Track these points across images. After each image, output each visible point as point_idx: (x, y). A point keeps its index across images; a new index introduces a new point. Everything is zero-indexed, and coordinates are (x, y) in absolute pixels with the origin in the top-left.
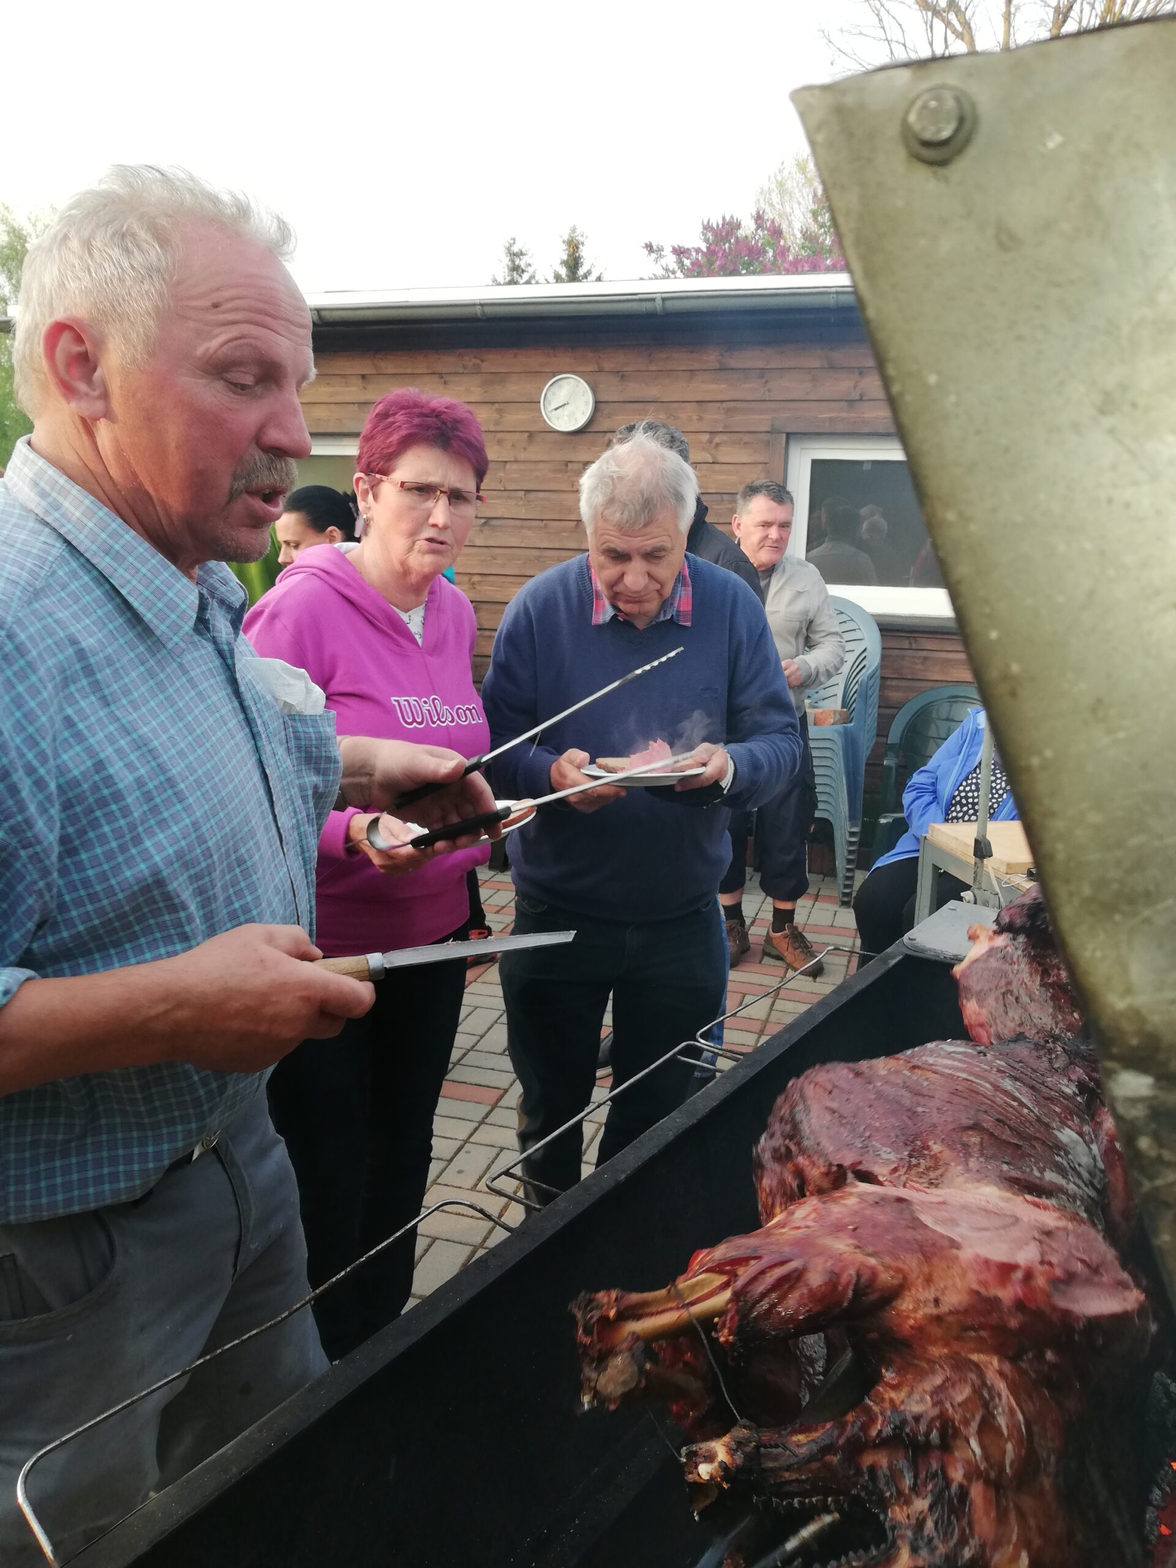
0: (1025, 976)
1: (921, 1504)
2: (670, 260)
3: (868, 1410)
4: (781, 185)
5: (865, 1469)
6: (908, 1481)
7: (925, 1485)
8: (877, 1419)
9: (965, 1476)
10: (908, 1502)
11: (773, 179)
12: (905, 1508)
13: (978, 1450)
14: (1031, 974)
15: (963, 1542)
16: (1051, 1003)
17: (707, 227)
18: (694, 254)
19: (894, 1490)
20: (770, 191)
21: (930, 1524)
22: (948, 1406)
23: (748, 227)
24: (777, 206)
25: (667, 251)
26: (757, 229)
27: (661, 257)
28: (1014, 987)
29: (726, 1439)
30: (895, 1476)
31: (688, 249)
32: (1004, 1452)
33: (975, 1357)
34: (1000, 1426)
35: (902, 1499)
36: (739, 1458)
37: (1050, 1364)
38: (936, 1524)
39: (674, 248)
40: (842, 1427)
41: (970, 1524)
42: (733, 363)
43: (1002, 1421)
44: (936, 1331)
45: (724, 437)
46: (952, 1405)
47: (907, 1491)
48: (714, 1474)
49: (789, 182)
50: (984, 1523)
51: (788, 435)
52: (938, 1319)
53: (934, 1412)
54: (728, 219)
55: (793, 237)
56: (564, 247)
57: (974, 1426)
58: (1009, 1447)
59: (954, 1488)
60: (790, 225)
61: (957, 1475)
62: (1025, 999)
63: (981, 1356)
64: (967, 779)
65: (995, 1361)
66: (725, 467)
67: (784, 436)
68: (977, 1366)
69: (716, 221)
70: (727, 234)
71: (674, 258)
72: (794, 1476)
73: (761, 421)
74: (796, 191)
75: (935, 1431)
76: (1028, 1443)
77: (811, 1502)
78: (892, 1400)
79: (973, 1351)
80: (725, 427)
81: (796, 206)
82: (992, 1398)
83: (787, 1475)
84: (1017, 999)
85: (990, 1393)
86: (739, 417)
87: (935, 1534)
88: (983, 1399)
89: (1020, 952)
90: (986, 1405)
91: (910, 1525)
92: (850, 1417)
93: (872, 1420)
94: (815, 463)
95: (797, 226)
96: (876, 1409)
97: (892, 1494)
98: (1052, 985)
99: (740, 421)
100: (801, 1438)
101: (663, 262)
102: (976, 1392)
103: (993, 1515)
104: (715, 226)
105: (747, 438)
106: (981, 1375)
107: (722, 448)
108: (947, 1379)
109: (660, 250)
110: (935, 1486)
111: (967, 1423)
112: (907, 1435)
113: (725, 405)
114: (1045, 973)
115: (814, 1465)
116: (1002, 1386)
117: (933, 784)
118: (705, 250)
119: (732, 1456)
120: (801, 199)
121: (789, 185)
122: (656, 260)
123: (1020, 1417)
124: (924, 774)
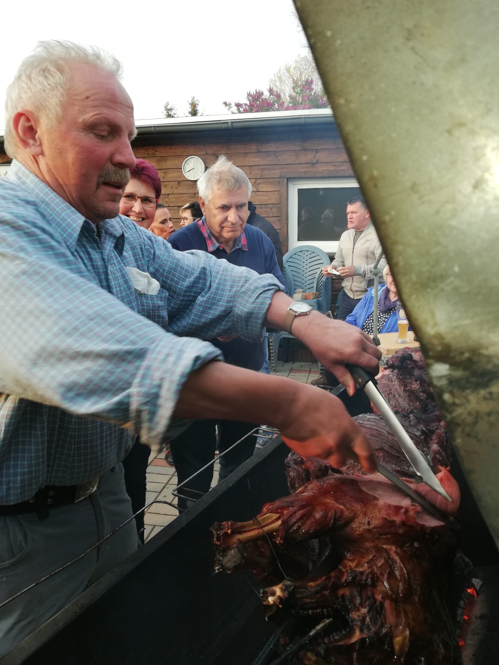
0: (397, 387)
1: (364, 611)
2: (234, 109)
3: (341, 571)
4: (280, 78)
5: (340, 597)
6: (358, 601)
7: (365, 602)
8: (344, 574)
9: (382, 598)
10: (358, 610)
11: (276, 75)
12: (357, 613)
13: (387, 586)
14: (399, 386)
15: (382, 626)
16: (408, 398)
17: (249, 95)
18: (244, 106)
19: (352, 605)
20: (275, 81)
21: (368, 619)
22: (375, 567)
23: (266, 94)
24: (279, 87)
25: (233, 105)
26: (270, 95)
27: (231, 108)
28: (392, 391)
29: (280, 585)
30: (352, 599)
31: (242, 104)
32: (399, 586)
33: (385, 546)
34: (396, 575)
35: (356, 609)
36: (286, 594)
37: (416, 548)
38: (370, 618)
39: (236, 104)
40: (329, 578)
41: (385, 619)
42: (263, 150)
43: (397, 573)
44: (368, 535)
45: (261, 181)
46: (377, 568)
47: (358, 605)
48: (275, 601)
49: (283, 77)
50: (391, 618)
51: (288, 179)
52: (369, 531)
53: (368, 571)
54: (258, 91)
55: (286, 98)
56: (190, 106)
57: (386, 576)
58: (401, 584)
59: (378, 604)
60: (284, 94)
61: (379, 597)
62: (397, 396)
63: (388, 546)
64: (368, 318)
65: (394, 548)
66: (262, 193)
67: (286, 179)
68: (386, 550)
69: (253, 92)
70: (258, 97)
71: (236, 108)
72: (309, 601)
73: (276, 173)
74: (286, 80)
75: (369, 579)
76: (408, 582)
77: (317, 612)
78: (350, 566)
79: (384, 544)
80: (261, 176)
81: (286, 87)
82: (393, 564)
83: (306, 600)
84: (394, 396)
85: (392, 562)
86: (266, 172)
87: (370, 623)
88: (389, 563)
89: (395, 377)
90: (390, 567)
91: (359, 620)
92: (333, 574)
93: (342, 574)
94: (300, 190)
95: (287, 94)
96: (344, 570)
97: (351, 607)
98: (409, 391)
99: (267, 173)
100: (312, 584)
101: (232, 110)
102: (386, 561)
103: (394, 614)
104: (252, 94)
105: (270, 180)
106: (388, 554)
107: (260, 185)
108: (374, 556)
109: (230, 104)
110: (370, 603)
111: (382, 575)
112: (357, 581)
113: (260, 167)
114: (405, 386)
115: (318, 596)
116: (397, 558)
117: (355, 321)
118: (249, 104)
119: (283, 593)
120: (288, 84)
121: (283, 78)
122: (229, 109)
123: (405, 571)
124: (351, 317)
